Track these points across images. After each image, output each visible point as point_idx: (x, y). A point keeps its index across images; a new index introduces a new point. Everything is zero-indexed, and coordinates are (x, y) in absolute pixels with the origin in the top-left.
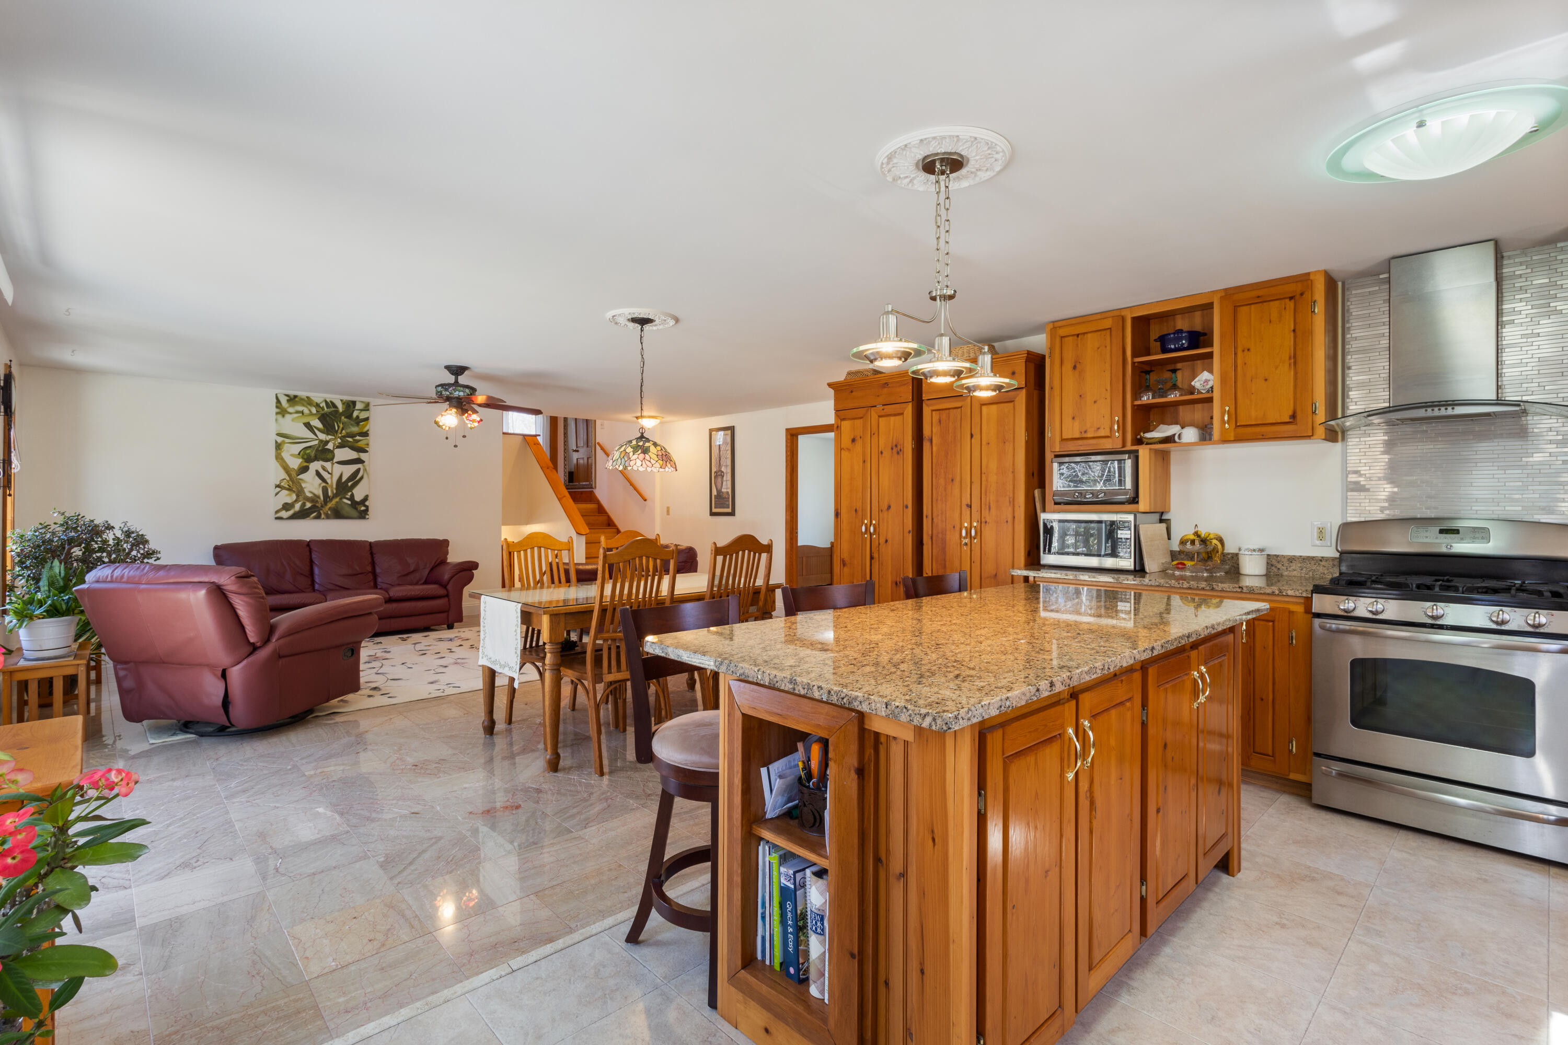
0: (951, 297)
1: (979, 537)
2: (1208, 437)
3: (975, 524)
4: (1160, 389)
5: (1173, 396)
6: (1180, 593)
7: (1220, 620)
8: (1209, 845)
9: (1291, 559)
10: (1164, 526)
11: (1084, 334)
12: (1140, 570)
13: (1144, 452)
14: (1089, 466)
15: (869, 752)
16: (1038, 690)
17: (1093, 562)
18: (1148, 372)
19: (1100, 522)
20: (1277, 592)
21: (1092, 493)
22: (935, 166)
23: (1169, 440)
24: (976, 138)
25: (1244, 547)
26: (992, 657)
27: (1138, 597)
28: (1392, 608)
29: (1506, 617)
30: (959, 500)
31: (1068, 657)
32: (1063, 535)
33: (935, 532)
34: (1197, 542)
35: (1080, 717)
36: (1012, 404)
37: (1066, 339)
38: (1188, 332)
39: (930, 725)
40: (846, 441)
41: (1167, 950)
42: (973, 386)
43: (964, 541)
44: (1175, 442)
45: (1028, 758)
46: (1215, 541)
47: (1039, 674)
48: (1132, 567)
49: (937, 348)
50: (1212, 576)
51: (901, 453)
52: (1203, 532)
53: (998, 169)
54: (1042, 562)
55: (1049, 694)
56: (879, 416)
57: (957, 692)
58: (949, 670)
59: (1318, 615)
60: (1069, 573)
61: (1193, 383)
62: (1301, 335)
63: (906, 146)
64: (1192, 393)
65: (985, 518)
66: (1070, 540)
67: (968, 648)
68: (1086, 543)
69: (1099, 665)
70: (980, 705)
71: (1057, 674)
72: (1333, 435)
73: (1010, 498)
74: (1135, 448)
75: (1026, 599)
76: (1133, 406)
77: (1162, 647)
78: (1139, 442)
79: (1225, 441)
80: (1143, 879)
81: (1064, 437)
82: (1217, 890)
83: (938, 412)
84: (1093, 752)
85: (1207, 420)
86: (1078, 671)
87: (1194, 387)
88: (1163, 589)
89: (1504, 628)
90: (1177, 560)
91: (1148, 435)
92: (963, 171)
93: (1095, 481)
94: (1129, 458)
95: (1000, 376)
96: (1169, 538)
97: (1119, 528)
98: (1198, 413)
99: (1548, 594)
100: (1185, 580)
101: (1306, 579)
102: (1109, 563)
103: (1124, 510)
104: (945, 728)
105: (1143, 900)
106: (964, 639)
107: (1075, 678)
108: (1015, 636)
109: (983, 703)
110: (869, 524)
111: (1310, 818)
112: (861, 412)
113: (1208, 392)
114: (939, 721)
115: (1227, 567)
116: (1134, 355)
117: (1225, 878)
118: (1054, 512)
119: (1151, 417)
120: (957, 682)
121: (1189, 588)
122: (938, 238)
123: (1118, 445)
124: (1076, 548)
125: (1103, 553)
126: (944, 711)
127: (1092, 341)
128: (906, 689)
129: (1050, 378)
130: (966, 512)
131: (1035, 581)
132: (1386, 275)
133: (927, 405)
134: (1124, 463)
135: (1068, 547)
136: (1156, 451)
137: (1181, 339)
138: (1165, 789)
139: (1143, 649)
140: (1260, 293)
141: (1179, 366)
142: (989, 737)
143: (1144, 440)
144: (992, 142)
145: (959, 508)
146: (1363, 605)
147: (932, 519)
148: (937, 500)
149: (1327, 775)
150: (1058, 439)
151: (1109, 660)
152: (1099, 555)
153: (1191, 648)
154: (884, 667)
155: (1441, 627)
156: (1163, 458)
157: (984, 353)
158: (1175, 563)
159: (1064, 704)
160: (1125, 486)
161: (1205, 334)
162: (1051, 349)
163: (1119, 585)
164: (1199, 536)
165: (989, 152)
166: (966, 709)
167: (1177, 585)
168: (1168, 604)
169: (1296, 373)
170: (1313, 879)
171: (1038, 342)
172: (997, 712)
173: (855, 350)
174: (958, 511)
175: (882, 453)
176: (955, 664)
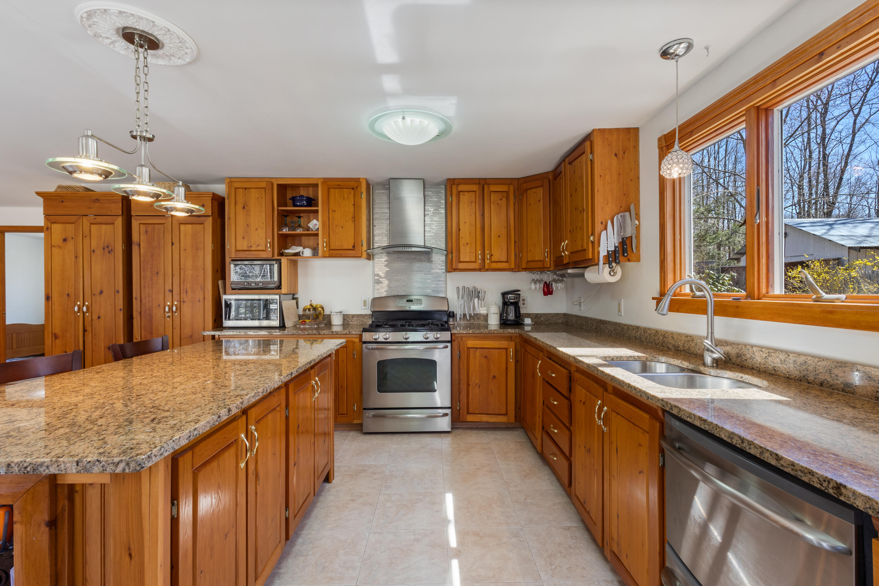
0: (150, 140)
1: (179, 311)
2: (316, 254)
3: (176, 303)
4: (292, 226)
5: (299, 231)
6: (304, 337)
7: (325, 351)
8: (319, 473)
9: (353, 316)
10: (295, 301)
11: (249, 188)
12: (282, 326)
13: (284, 260)
14: (253, 268)
15: (63, 502)
16: (219, 417)
17: (256, 323)
18: (286, 216)
19: (260, 300)
20: (348, 333)
21: (255, 283)
22: (134, 38)
23: (297, 254)
24: (169, 30)
25: (333, 311)
26: (185, 398)
27: (281, 342)
28: (391, 336)
29: (428, 336)
30: (163, 287)
31: (240, 388)
32: (238, 307)
33: (143, 309)
34: (311, 310)
35: (249, 425)
36: (202, 226)
37: (238, 190)
38: (307, 197)
39: (124, 469)
40: (57, 239)
41: (300, 540)
42: (171, 207)
43: (167, 315)
44: (300, 256)
45: (212, 464)
46: (320, 309)
47: (220, 405)
48: (278, 325)
49: (138, 174)
50: (319, 327)
51: (112, 253)
52: (314, 304)
53: (188, 60)
54: (224, 326)
55: (227, 417)
56: (91, 224)
57: (152, 434)
58: (146, 415)
59: (365, 342)
60: (241, 331)
61: (309, 225)
62: (356, 206)
63: (105, 10)
64: (308, 230)
65: (183, 299)
66: (242, 310)
67: (165, 394)
68: (252, 312)
69: (260, 390)
70: (171, 441)
71: (233, 402)
72: (369, 257)
73: (201, 286)
74: (279, 258)
75: (213, 351)
76: (278, 234)
77: (297, 371)
78: (282, 254)
79: (324, 257)
80: (287, 507)
81: (237, 249)
82: (324, 494)
83: (145, 225)
84: (257, 444)
85: (316, 245)
86: (247, 397)
87: (309, 227)
88: (295, 336)
89: (428, 340)
90: (302, 319)
91: (286, 251)
92: (159, 52)
93: (257, 277)
94: (276, 263)
95: (192, 203)
96: (298, 308)
97: (271, 303)
98: (311, 241)
99: (440, 325)
100: (306, 330)
101: (359, 325)
102: (265, 323)
103: (274, 293)
104: (138, 468)
105: (287, 519)
106: (162, 387)
107: (245, 402)
108: (203, 379)
109: (174, 439)
110: (82, 305)
111: (362, 440)
112: (73, 219)
113: (316, 230)
114: (132, 465)
115: (326, 322)
116: (278, 206)
117: (327, 485)
118: (231, 294)
119: (288, 241)
120: (153, 425)
121: (308, 334)
122: (138, 93)
123: (270, 256)
124: (246, 314)
125: (261, 318)
126: (137, 455)
127: (254, 194)
128: (101, 442)
129: (228, 212)
130: (169, 295)
131: (219, 338)
132: (388, 186)
133: (135, 219)
134: (274, 266)
135: (241, 314)
136: (291, 260)
137: (303, 200)
138: (298, 451)
139: (286, 375)
140: (340, 183)
141: (302, 215)
142: (181, 460)
143: (284, 254)
144: (182, 38)
145: (163, 292)
146: (381, 336)
147: (141, 300)
148: (144, 287)
149: (368, 417)
150: (233, 250)
151: (267, 386)
152: (259, 319)
153: (311, 368)
154: (80, 426)
155: (408, 342)
156: (294, 264)
157: (179, 186)
158: (301, 321)
159: (238, 419)
160: (273, 279)
161: (314, 200)
162: (229, 194)
163: (271, 336)
164: (312, 306)
165: (180, 45)
166: (158, 448)
167: (302, 333)
168: (297, 345)
169: (355, 226)
170: (365, 471)
171: (221, 189)
172: (187, 442)
173: (50, 160)
174: (163, 295)
175: (94, 251)
176: (152, 410)
